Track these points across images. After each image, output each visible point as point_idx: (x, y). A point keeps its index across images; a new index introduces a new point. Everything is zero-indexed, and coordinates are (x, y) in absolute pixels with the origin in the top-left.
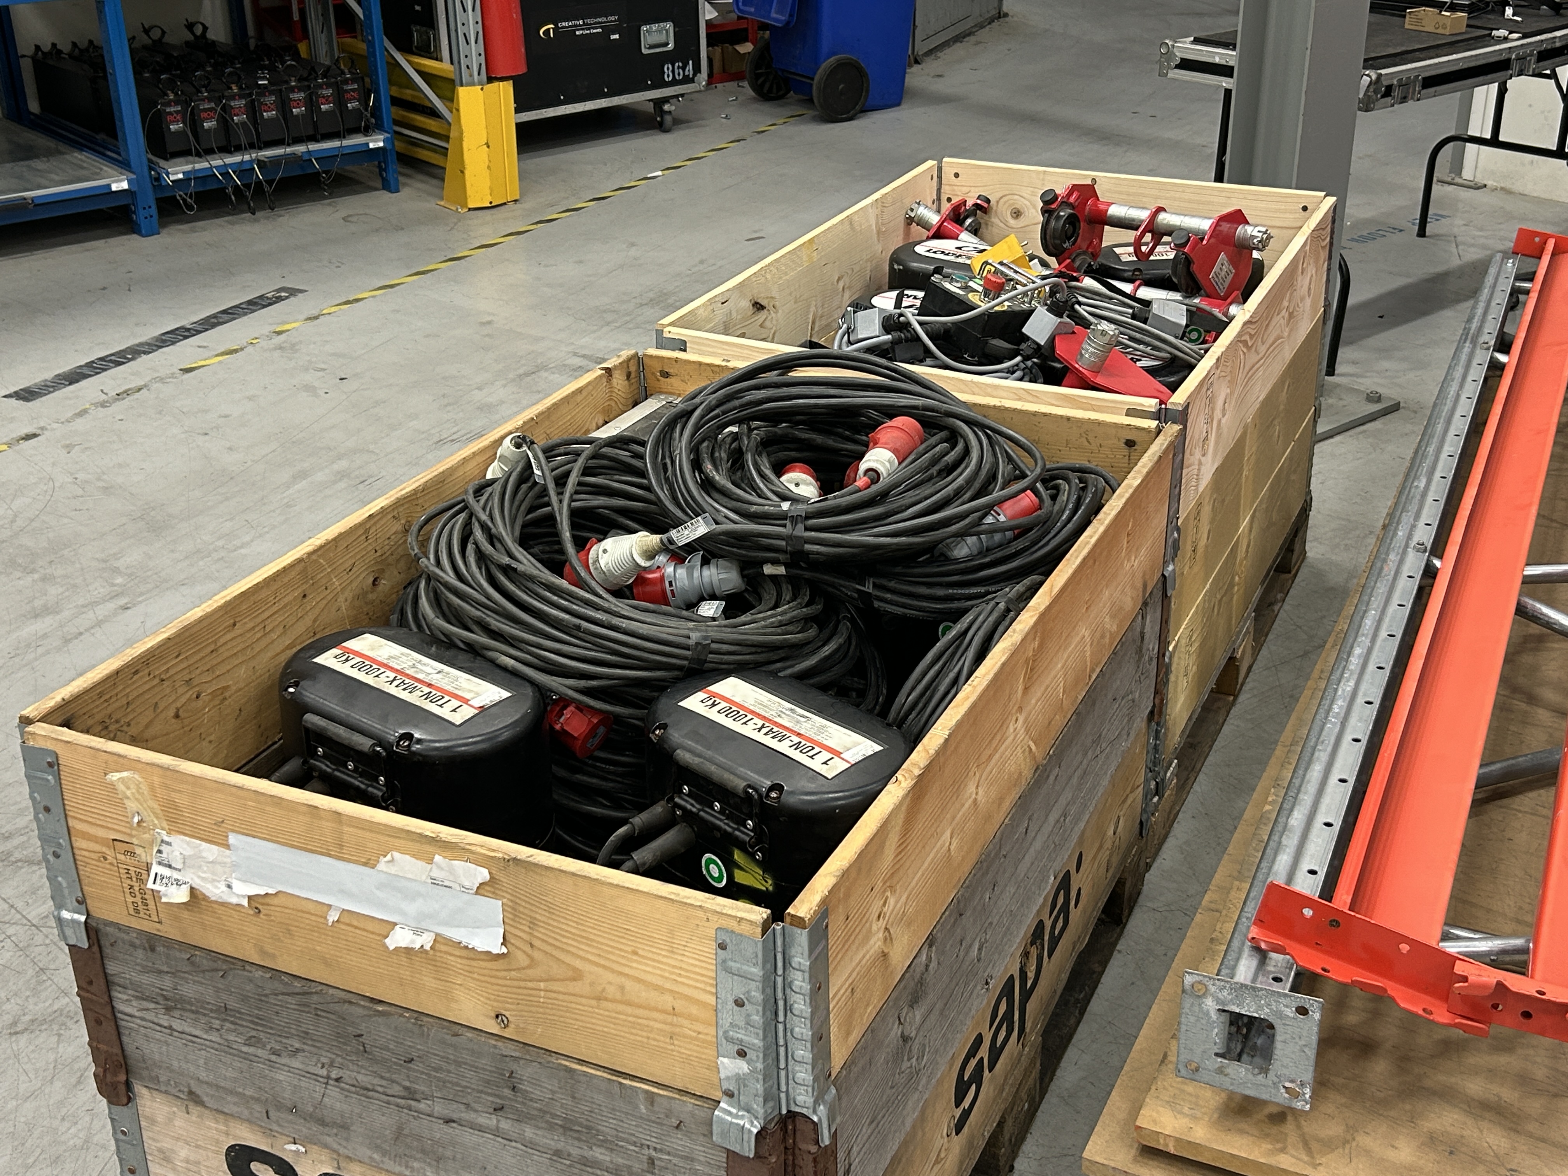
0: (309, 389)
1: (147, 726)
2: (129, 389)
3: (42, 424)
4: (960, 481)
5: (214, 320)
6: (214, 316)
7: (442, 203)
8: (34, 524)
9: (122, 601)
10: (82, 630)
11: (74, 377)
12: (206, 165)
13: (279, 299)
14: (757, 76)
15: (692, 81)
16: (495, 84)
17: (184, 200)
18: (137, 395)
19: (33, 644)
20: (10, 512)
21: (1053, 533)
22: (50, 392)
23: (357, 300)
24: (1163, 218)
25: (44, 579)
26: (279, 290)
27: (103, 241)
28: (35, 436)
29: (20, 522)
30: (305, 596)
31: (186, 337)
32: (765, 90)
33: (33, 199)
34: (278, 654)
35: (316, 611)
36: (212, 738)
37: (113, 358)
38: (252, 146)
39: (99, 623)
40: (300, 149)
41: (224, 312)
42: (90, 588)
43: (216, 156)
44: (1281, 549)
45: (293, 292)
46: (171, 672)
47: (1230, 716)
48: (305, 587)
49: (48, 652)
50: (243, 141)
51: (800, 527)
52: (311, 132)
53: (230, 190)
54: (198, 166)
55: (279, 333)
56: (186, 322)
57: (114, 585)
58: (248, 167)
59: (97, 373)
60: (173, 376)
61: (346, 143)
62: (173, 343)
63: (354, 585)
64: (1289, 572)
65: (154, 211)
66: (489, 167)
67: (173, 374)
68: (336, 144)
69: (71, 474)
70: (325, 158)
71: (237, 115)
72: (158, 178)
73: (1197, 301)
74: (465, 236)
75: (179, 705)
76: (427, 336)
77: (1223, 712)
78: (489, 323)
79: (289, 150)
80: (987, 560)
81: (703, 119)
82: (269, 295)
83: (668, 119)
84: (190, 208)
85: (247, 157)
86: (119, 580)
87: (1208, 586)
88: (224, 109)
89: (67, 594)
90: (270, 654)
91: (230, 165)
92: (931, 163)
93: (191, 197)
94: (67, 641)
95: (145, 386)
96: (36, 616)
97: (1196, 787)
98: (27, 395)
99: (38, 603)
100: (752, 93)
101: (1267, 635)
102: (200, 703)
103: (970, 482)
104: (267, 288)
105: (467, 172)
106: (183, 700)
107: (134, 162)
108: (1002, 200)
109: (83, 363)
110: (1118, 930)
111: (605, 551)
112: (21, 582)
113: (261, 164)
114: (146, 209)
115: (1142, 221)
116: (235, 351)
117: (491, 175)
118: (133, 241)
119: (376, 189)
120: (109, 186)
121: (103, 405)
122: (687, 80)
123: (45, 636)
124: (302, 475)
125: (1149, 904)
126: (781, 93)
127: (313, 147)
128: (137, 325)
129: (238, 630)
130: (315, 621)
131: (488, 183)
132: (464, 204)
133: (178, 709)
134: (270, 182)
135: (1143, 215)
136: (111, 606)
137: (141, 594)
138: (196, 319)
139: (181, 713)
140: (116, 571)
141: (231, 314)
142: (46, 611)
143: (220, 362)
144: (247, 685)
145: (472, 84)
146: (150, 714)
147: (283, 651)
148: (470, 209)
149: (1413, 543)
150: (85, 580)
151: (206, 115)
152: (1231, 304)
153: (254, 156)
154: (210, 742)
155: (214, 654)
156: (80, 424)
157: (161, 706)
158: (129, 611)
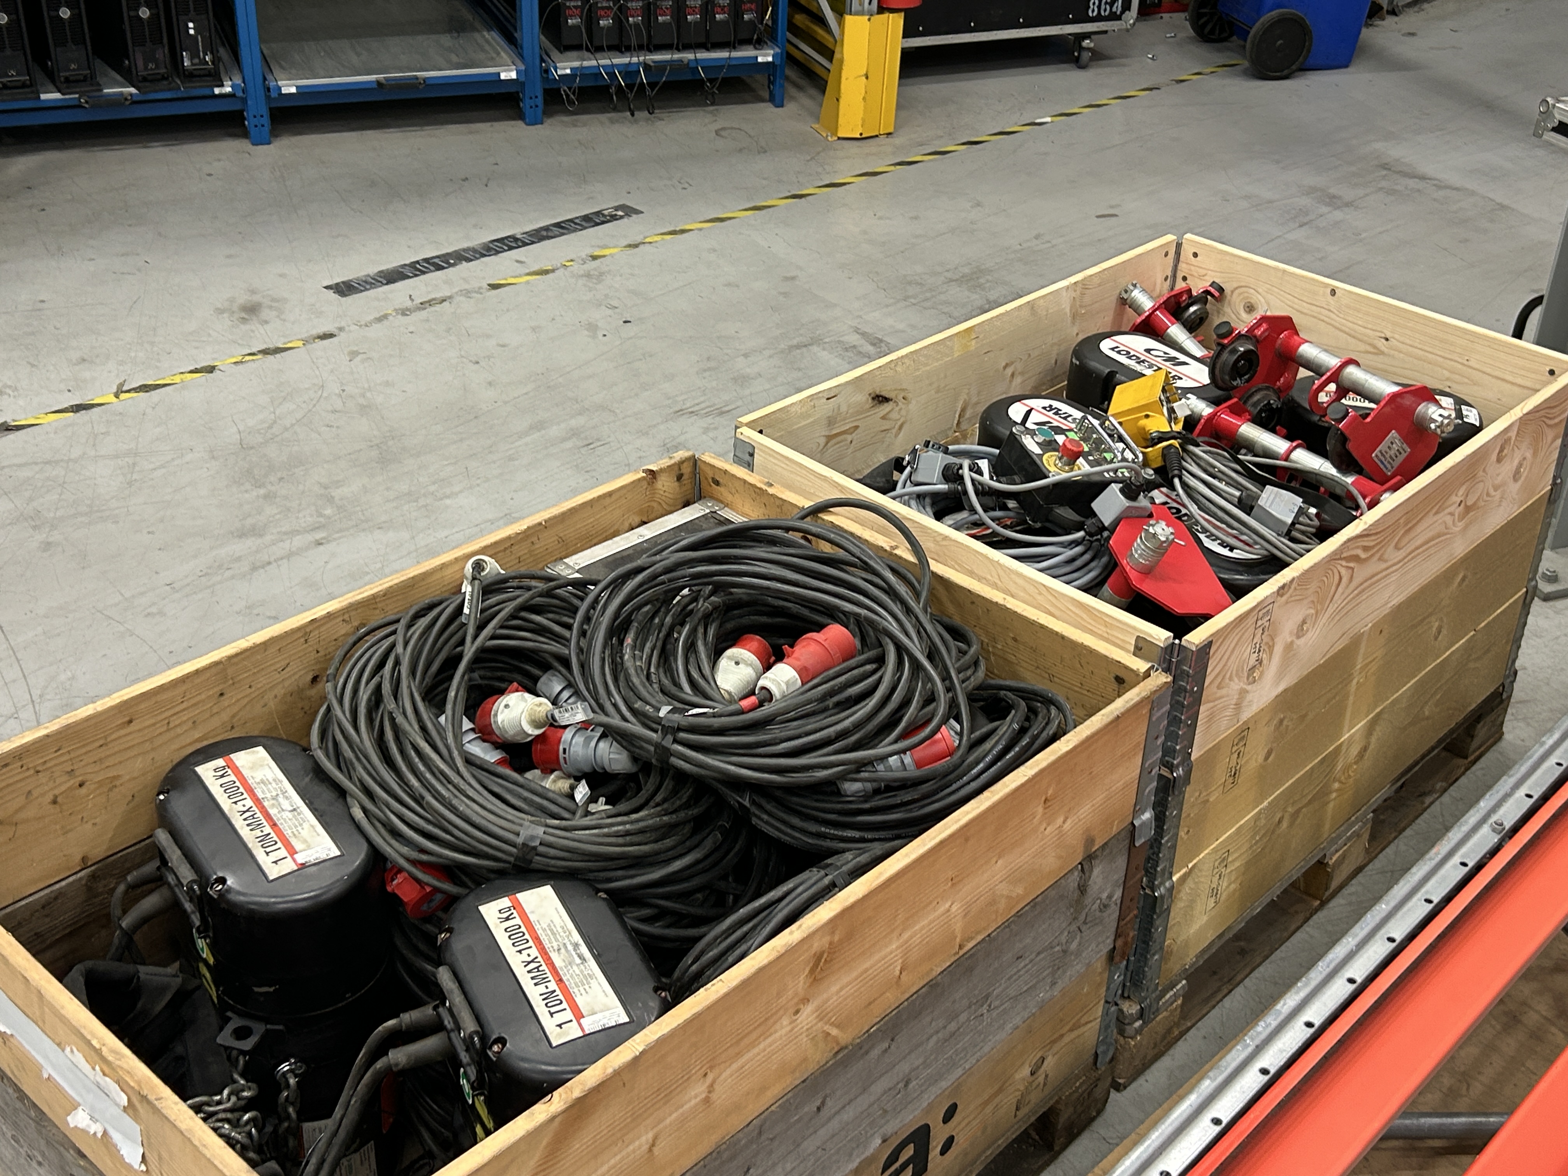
0: (592, 328)
1: (17, 811)
2: (434, 299)
3: (343, 324)
4: (847, 723)
5: (544, 233)
6: (546, 228)
7: (816, 126)
8: (286, 435)
9: (319, 535)
10: (272, 559)
11: (393, 277)
12: (594, 63)
13: (614, 218)
14: (1199, 16)
15: (1118, 18)
16: (886, 15)
17: (567, 95)
18: (438, 308)
19: (225, 566)
20: (272, 416)
21: (954, 786)
22: (366, 290)
23: (683, 231)
24: (1351, 371)
25: (266, 497)
26: (617, 208)
27: (489, 124)
28: (331, 336)
29: (275, 430)
30: (222, 694)
31: (511, 248)
32: (1207, 30)
33: (425, 79)
34: (184, 747)
35: (235, 709)
36: (97, 820)
37: (436, 260)
38: (641, 48)
39: (289, 556)
40: (689, 56)
41: (558, 225)
42: (301, 515)
43: (605, 54)
44: (1440, 741)
45: (629, 211)
46: (48, 765)
47: (1311, 922)
48: (221, 687)
49: (233, 577)
50: (634, 42)
51: (670, 738)
52: (703, 40)
53: (613, 90)
54: (586, 64)
55: (594, 258)
56: (517, 231)
57: (321, 515)
58: (634, 69)
59: (416, 275)
60: (479, 291)
61: (736, 54)
62: (497, 253)
63: (287, 684)
64: (1466, 758)
65: (540, 101)
66: (864, 99)
67: (480, 288)
68: (723, 54)
69: (342, 384)
70: (711, 67)
71: (633, 16)
72: (547, 71)
73: (1349, 480)
74: (820, 170)
75: (57, 792)
76: (729, 285)
77: (1301, 917)
78: (793, 278)
79: (677, 56)
80: (867, 806)
81: (1126, 57)
82: (606, 212)
83: (1086, 55)
84: (571, 103)
85: (635, 60)
86: (328, 512)
87: (1265, 803)
88: (620, 9)
89: (278, 517)
90: (174, 747)
91: (617, 66)
92: (1170, 237)
93: (574, 94)
94: (254, 568)
95: (450, 297)
96: (241, 536)
97: (1227, 1002)
98: (344, 289)
99: (249, 521)
100: (1191, 32)
101: (1400, 833)
102: (83, 791)
103: (858, 726)
104: (606, 204)
105: (841, 101)
106: (63, 788)
107: (526, 52)
108: (1237, 291)
109: (407, 262)
110: (1047, 1157)
111: (507, 706)
112: (247, 495)
113: (647, 67)
114: (533, 99)
115: (1328, 370)
116: (547, 272)
117: (865, 107)
118: (515, 130)
119: (763, 100)
120: (499, 74)
121: (404, 312)
122: (1114, 17)
123: (239, 559)
124: (539, 426)
125: (1102, 1132)
126: (1225, 35)
127: (702, 55)
128: (475, 226)
129: (133, 727)
130: (233, 716)
131: (861, 114)
132: (834, 132)
133: (56, 797)
134: (652, 85)
135: (1333, 362)
136: (310, 538)
137: (341, 531)
138: (528, 228)
139: (59, 799)
140: (330, 500)
141: (563, 228)
142: (255, 532)
143: (528, 282)
144: (143, 775)
145: (861, 13)
146: (21, 800)
147: (190, 744)
148: (839, 138)
149: (1494, 818)
150: (300, 505)
151: (603, 13)
152: (1385, 491)
153: (641, 59)
154: (94, 824)
155: (104, 748)
156: (377, 331)
157: (35, 793)
158: (321, 548)
